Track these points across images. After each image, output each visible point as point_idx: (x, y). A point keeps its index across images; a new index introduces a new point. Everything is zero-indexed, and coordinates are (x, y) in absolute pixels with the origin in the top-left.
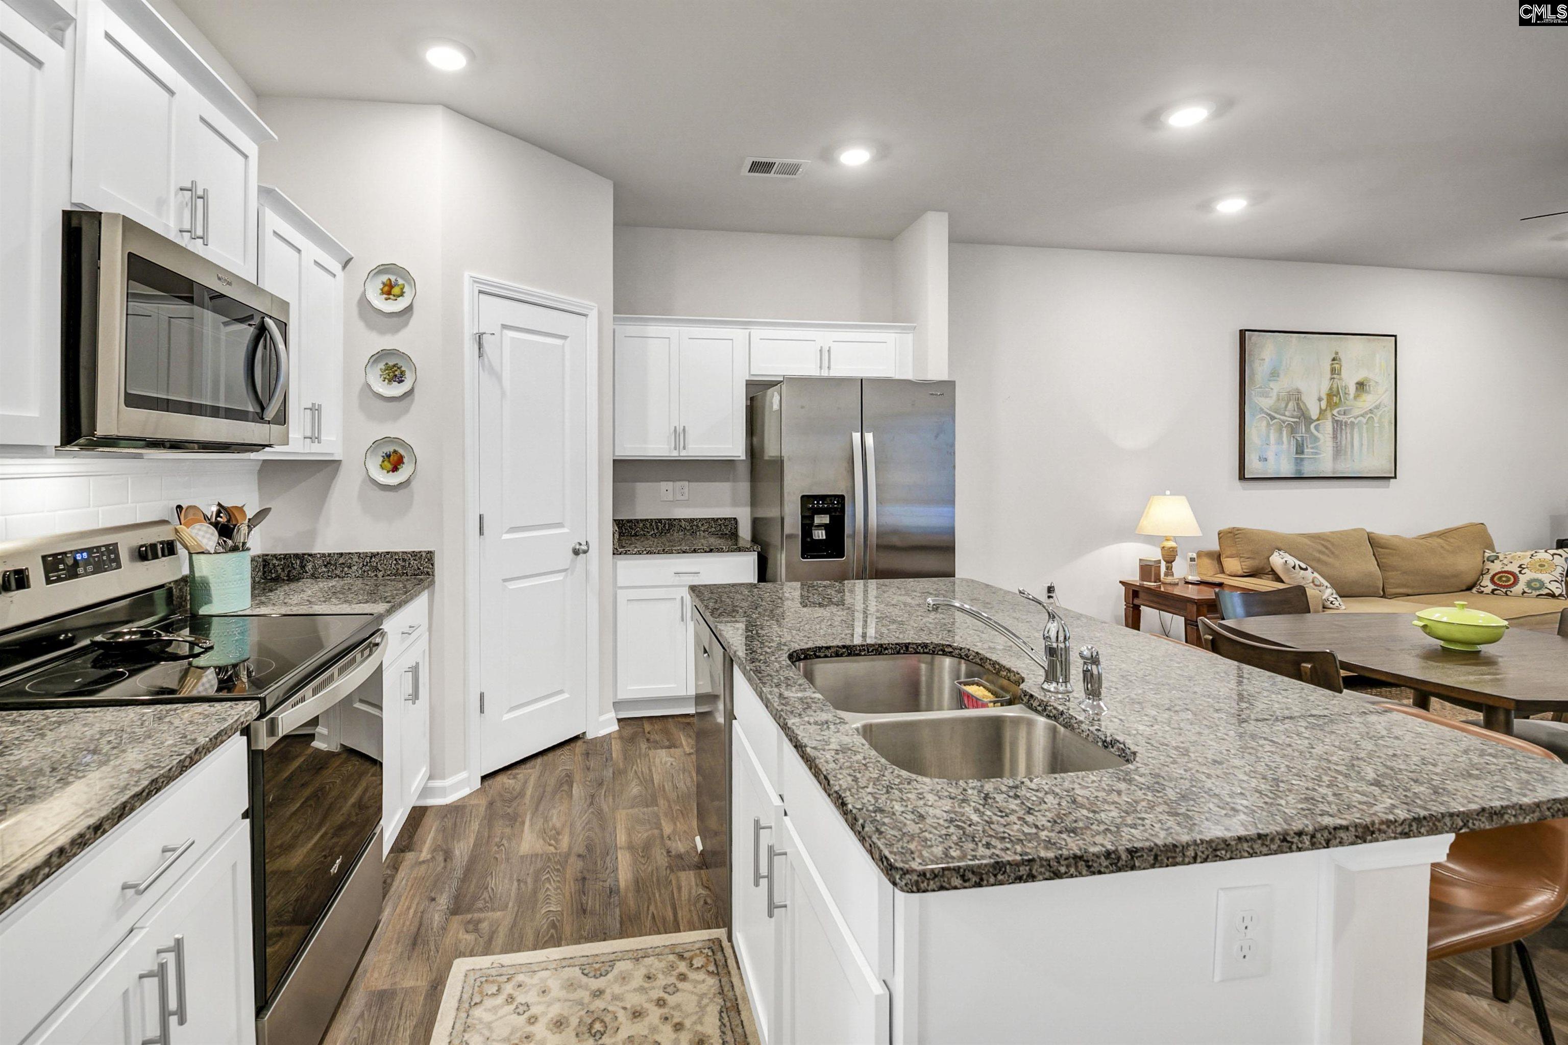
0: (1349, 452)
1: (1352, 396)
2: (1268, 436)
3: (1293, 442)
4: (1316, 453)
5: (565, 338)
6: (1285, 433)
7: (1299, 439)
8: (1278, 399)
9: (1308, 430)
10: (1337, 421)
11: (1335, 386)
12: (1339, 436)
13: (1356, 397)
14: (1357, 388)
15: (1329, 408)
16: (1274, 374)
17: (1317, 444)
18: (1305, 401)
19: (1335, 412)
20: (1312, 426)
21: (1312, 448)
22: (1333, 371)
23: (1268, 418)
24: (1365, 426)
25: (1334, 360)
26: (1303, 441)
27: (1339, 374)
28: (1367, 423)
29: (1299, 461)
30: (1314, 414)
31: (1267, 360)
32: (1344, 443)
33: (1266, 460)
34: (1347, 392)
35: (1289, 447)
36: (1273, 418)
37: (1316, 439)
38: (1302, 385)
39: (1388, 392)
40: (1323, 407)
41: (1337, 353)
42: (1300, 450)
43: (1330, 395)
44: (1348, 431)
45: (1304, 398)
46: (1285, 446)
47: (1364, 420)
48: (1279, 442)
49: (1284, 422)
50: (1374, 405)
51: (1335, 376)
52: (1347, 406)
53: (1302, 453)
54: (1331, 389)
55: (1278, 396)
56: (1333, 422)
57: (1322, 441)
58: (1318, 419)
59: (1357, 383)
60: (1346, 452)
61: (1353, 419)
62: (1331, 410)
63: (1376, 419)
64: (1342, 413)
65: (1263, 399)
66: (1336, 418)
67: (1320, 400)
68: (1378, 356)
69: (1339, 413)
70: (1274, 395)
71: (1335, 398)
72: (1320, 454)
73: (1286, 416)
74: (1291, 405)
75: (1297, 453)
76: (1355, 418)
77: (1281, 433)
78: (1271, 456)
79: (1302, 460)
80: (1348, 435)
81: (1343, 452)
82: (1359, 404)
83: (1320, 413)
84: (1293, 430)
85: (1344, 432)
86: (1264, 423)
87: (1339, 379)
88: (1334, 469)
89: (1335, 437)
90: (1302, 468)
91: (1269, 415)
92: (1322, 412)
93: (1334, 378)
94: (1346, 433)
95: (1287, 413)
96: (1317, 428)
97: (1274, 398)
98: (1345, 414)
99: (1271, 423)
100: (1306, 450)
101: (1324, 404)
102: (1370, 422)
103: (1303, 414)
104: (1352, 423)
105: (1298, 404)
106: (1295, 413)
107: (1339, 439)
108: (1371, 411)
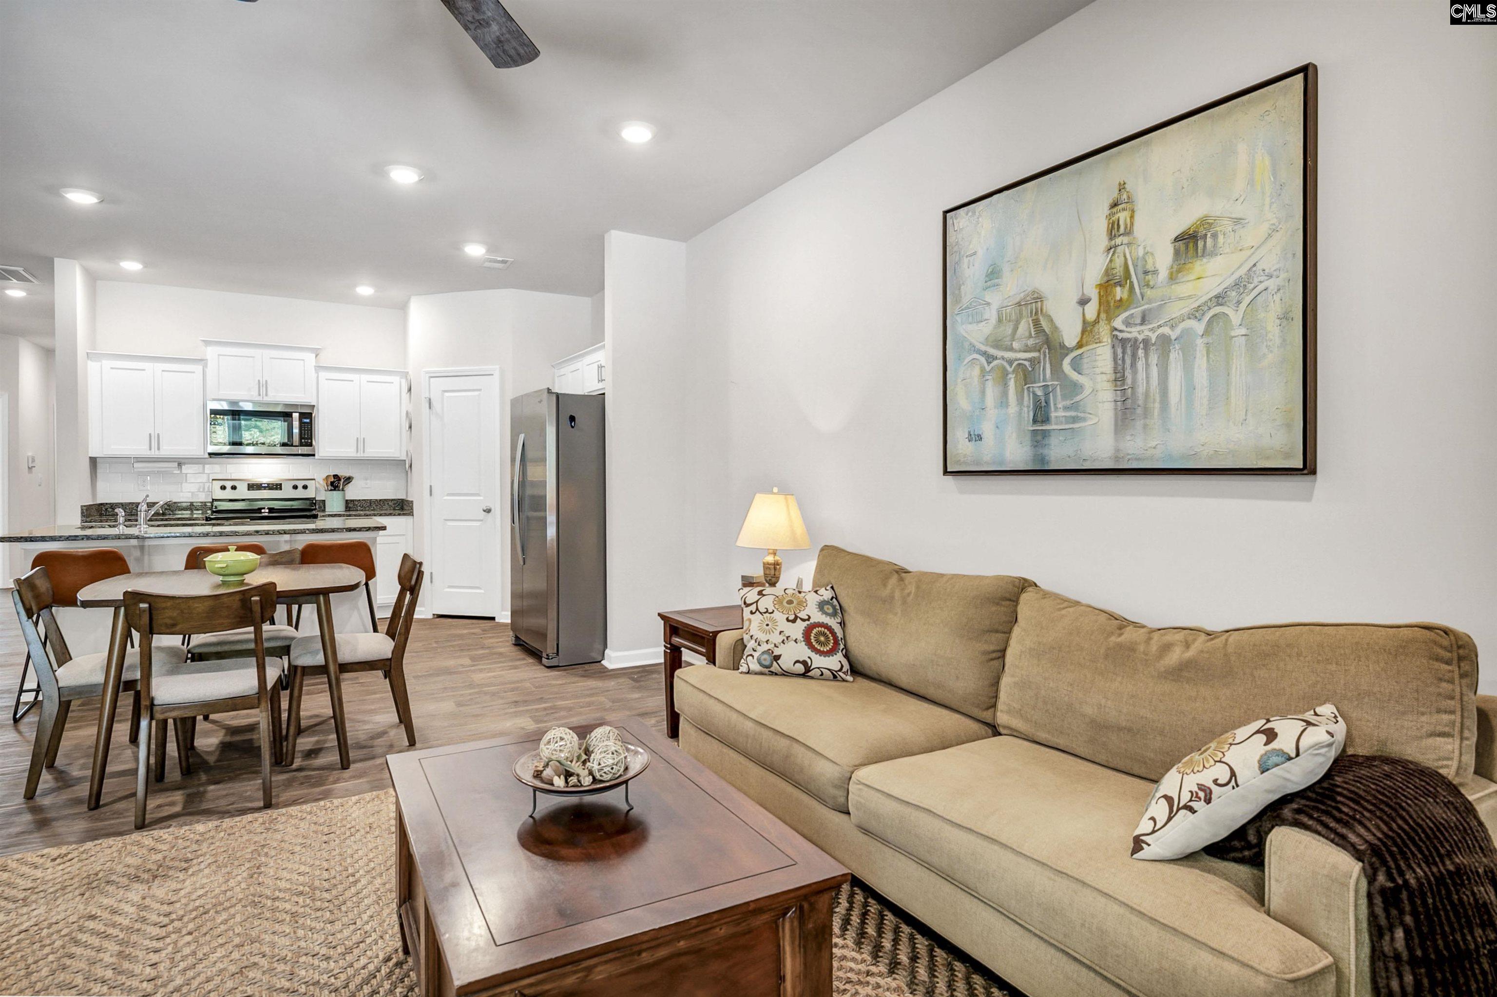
0: (1156, 412)
1: (1163, 274)
2: (983, 392)
3: (1028, 401)
4: (1075, 420)
5: (480, 390)
6: (1012, 384)
7: (1039, 393)
8: (1000, 320)
9: (1057, 369)
10: (1124, 342)
11: (1119, 262)
12: (1128, 374)
13: (1173, 278)
14: (1177, 253)
15: (1103, 316)
16: (993, 274)
17: (1078, 398)
18: (1051, 313)
19: (1118, 323)
20: (1067, 362)
21: (1066, 408)
22: (1113, 230)
23: (983, 360)
24: (1200, 342)
25: (1115, 205)
26: (1047, 395)
27: (1129, 232)
28: (1207, 332)
29: (1039, 438)
30: (1070, 335)
31: (981, 253)
32: (1141, 390)
33: (980, 438)
34: (1150, 267)
35: (1020, 413)
36: (990, 358)
37: (1074, 388)
38: (1042, 282)
39: (1277, 236)
40: (1091, 315)
41: (1122, 187)
42: (1041, 414)
43: (1107, 285)
44: (1154, 358)
45: (1050, 307)
46: (1013, 409)
47: (1199, 327)
48: (1003, 402)
49: (1010, 362)
50: (1230, 281)
51: (1118, 241)
52: (1150, 301)
53: (1046, 420)
54: (1108, 271)
55: (999, 312)
56: (1113, 347)
57: (1087, 392)
58: (1080, 345)
59: (1177, 239)
60: (1147, 413)
61: (1166, 330)
62: (1109, 319)
63: (1235, 317)
64: (1138, 321)
65: (974, 327)
66: (1121, 335)
67: (1083, 302)
68: (1242, 148)
69: (1127, 323)
70: (991, 315)
71: (1118, 289)
72: (1084, 419)
73: (1011, 349)
74: (1025, 326)
75: (1035, 421)
76: (1172, 327)
77: (1006, 385)
78: (987, 429)
79: (1045, 434)
80: (1154, 371)
81: (1139, 411)
82: (1183, 289)
83: (1083, 332)
84: (1027, 375)
85: (1140, 364)
86: (977, 371)
87: (1129, 244)
88: (1117, 450)
89: (1119, 378)
90: (1045, 451)
91: (984, 354)
92: (1088, 328)
93: (1116, 246)
94: (1147, 365)
95: (1016, 345)
96: (1076, 366)
97: (994, 320)
98: (1143, 321)
99: (988, 368)
100: (1053, 415)
101: (1091, 311)
102: (1216, 330)
103: (1048, 342)
104: (1165, 341)
105: (1036, 323)
106: (1031, 342)
107: (1129, 381)
108: (1220, 299)
